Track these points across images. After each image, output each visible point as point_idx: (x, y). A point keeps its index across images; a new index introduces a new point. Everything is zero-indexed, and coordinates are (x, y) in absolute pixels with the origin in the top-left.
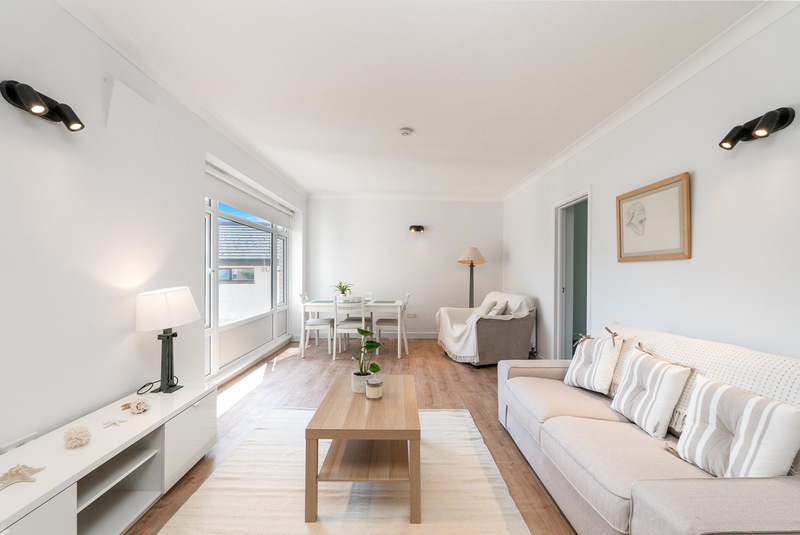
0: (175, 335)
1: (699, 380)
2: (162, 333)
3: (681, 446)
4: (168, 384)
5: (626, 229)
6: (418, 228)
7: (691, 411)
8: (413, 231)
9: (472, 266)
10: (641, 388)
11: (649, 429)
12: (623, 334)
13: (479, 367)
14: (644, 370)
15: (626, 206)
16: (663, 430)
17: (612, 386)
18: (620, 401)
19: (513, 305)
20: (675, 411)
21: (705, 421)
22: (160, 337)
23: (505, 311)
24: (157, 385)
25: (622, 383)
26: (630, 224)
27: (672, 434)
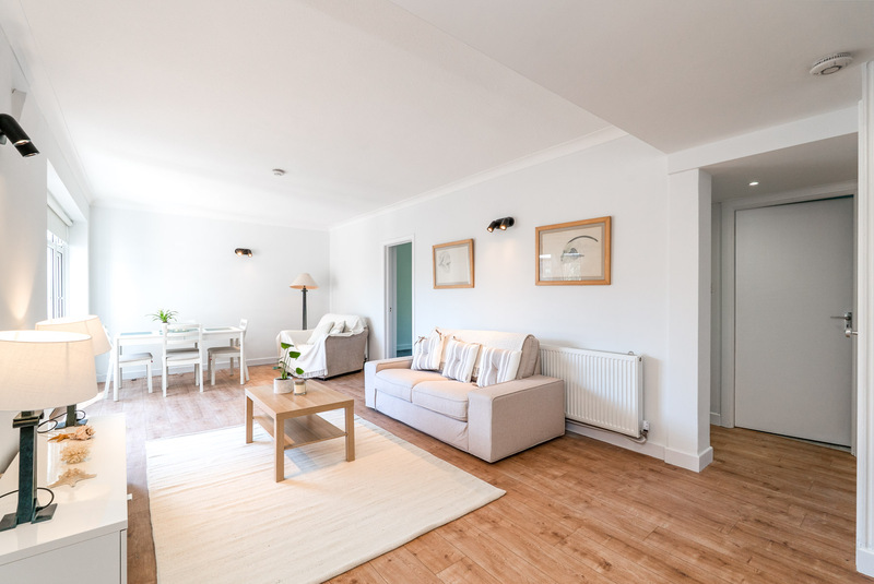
1: (484, 349)
3: (478, 383)
5: (438, 267)
6: (246, 252)
7: (481, 366)
8: (240, 254)
9: (305, 291)
10: (458, 360)
11: (464, 380)
12: (444, 333)
13: (327, 379)
14: (459, 349)
15: (438, 253)
16: (469, 379)
17: (442, 364)
18: (447, 371)
19: (351, 324)
20: (474, 368)
21: (487, 367)
23: (344, 330)
25: (447, 361)
26: (441, 264)
27: (473, 380)
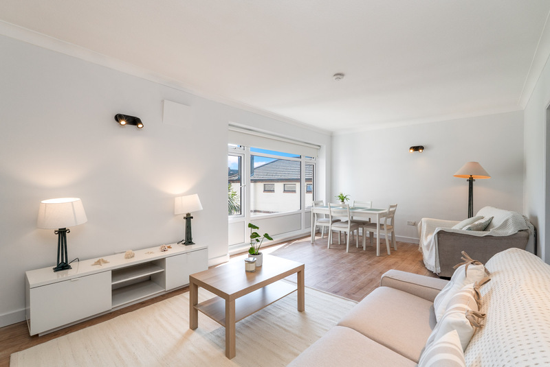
0: (192, 218)
2: (185, 216)
4: (189, 241)
6: (418, 148)
8: (412, 151)
9: (471, 181)
22: (184, 218)
24: (184, 242)
